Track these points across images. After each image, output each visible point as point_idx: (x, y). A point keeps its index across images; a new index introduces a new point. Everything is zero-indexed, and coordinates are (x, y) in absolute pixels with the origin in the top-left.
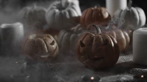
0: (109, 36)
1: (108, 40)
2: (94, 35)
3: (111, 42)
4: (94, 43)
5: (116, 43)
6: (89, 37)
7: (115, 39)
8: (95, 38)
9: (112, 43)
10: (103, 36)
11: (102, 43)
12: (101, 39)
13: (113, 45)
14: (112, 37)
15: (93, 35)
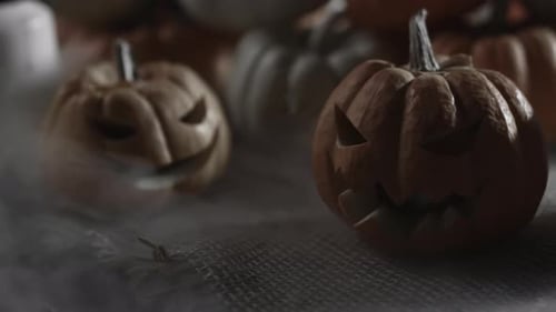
0: (492, 79)
1: (487, 106)
2: (409, 77)
3: (500, 116)
4: (409, 121)
5: (529, 116)
6: (382, 86)
7: (520, 96)
8: (412, 92)
9: (509, 118)
10: (457, 84)
11: (453, 125)
12: (446, 97)
13: (512, 129)
14: (509, 83)
15: (403, 80)
